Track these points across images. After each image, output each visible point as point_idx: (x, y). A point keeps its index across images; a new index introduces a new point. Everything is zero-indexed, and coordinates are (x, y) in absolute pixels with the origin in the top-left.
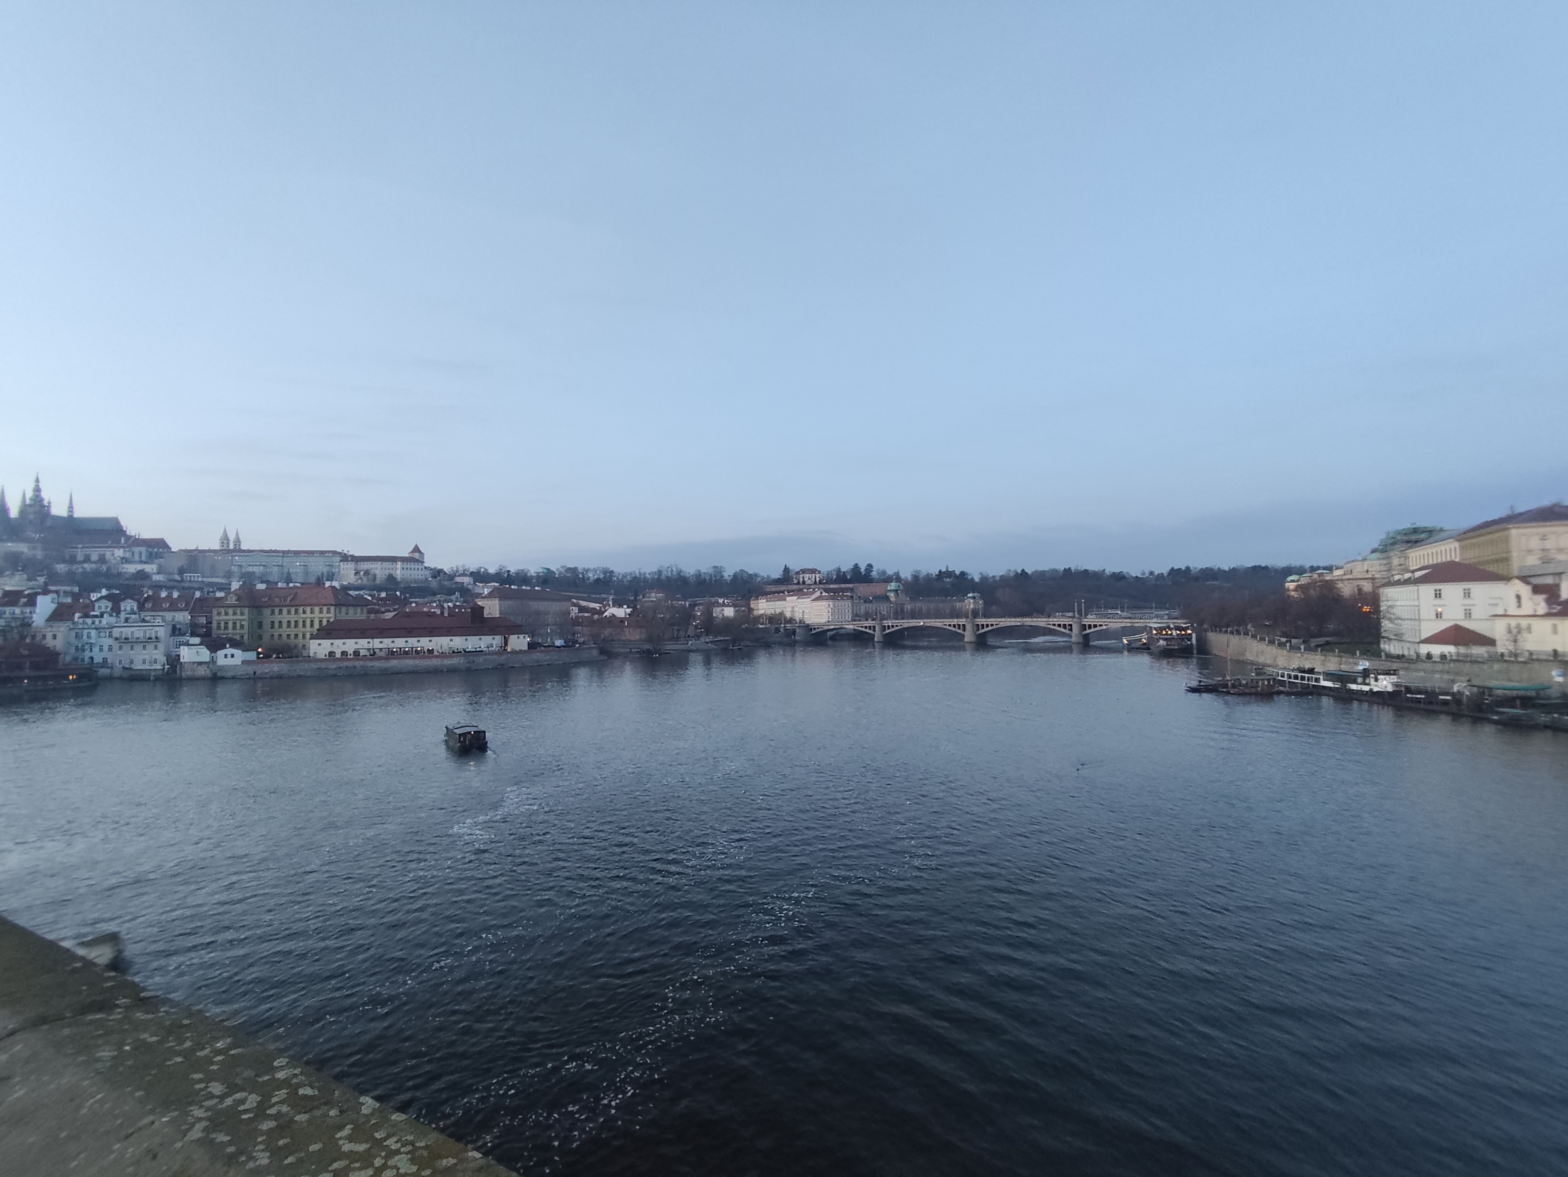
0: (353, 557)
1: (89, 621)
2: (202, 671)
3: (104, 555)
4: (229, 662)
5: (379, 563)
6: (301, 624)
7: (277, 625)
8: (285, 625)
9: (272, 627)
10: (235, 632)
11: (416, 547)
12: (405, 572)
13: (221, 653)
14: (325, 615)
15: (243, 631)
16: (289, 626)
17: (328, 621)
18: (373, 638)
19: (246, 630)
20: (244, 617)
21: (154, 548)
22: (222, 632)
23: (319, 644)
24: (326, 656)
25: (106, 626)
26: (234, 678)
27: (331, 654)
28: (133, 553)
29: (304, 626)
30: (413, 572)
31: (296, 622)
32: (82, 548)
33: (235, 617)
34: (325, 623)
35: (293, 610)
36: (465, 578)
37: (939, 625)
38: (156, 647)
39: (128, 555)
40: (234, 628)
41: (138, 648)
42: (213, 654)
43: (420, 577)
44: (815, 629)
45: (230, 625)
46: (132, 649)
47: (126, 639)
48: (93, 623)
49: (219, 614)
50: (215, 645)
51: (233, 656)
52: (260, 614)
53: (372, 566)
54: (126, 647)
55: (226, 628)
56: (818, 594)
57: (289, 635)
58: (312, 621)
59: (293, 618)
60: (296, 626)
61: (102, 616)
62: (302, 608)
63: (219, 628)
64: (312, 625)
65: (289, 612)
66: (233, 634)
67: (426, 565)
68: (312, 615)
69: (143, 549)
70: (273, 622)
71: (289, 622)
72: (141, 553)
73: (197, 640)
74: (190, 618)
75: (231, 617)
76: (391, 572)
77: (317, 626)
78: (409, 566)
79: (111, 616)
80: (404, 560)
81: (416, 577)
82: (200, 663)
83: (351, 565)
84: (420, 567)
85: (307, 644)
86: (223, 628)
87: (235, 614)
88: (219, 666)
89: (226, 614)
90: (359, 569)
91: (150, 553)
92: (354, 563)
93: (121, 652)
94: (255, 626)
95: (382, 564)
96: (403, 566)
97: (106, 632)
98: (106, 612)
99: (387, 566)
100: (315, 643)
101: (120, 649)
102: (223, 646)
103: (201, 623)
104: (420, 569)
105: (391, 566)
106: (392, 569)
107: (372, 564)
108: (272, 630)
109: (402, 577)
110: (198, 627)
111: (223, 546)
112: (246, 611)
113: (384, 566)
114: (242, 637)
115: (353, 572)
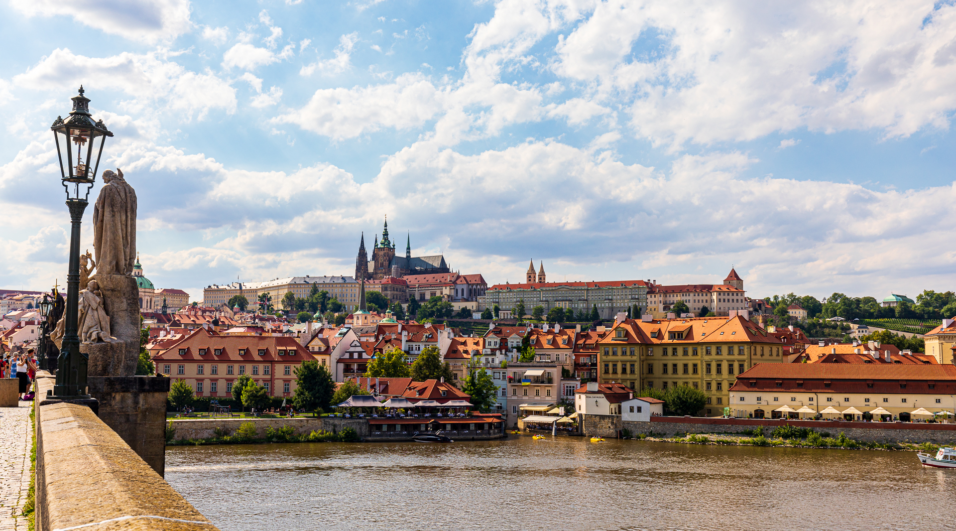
0: (659, 286)
1: (483, 359)
2: (605, 428)
3: (435, 294)
4: (635, 417)
5: (692, 294)
6: (702, 369)
7: (670, 369)
8: (680, 369)
9: (665, 371)
10: (624, 377)
11: (733, 271)
12: (722, 304)
13: (625, 405)
14: (736, 356)
15: (633, 377)
16: (686, 371)
17: (741, 366)
18: (815, 393)
19: (637, 376)
20: (634, 358)
21: (473, 284)
22: (611, 376)
23: (742, 399)
24: (751, 415)
25: (499, 366)
27: (759, 413)
28: (457, 290)
29: (709, 371)
30: (731, 305)
31: (695, 365)
32: (418, 287)
33: (625, 358)
36: (797, 311)
39: (453, 293)
40: (624, 371)
41: (531, 392)
42: (615, 406)
45: (619, 368)
47: (519, 381)
48: (486, 361)
49: (606, 353)
50: (617, 395)
51: (639, 409)
52: (651, 354)
53: (684, 298)
54: (519, 392)
55: (615, 372)
58: (719, 366)
59: (690, 360)
60: (695, 371)
62: (704, 347)
63: (607, 372)
66: (624, 380)
67: (746, 295)
68: (719, 357)
69: (464, 287)
70: (665, 365)
71: (686, 366)
72: (463, 290)
73: (591, 387)
74: (574, 357)
75: (620, 357)
76: (706, 305)
78: (726, 297)
79: (502, 353)
80: (719, 289)
82: (603, 417)
83: (659, 298)
84: (739, 298)
85: (724, 399)
86: (611, 371)
87: (624, 353)
88: (624, 422)
89: (614, 354)
90: (668, 302)
91: (470, 291)
92: (662, 295)
93: (515, 398)
94: (646, 370)
95: (695, 295)
96: (720, 297)
97: (500, 373)
98: (496, 349)
99: (701, 298)
100: (734, 397)
101: (515, 394)
102: (626, 397)
103: (585, 365)
104: (740, 301)
105: (705, 298)
106: (707, 301)
107: (683, 296)
108: (665, 376)
109: (719, 311)
110: (582, 369)
111: (530, 280)
112: (636, 350)
113: (697, 298)
114: (633, 384)
115: (661, 306)
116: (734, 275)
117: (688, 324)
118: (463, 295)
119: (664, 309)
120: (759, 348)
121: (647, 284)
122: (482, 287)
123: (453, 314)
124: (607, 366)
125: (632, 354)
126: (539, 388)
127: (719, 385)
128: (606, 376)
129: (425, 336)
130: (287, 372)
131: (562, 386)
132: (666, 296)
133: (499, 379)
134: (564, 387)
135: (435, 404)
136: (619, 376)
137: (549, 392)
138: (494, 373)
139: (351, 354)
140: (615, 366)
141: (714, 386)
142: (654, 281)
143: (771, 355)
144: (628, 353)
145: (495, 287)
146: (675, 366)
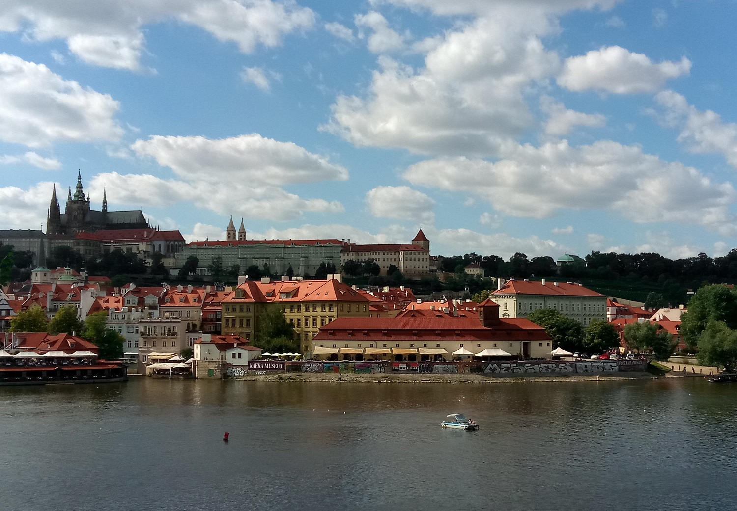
0: (353, 245)
1: (120, 316)
2: (213, 371)
3: (131, 249)
4: (237, 362)
5: (381, 253)
6: (302, 323)
12: (409, 263)
13: (229, 353)
14: (327, 313)
15: (248, 329)
19: (251, 329)
20: (250, 314)
21: (171, 241)
23: (322, 346)
24: (328, 358)
25: (133, 322)
27: (335, 356)
28: (154, 245)
30: (417, 263)
31: (298, 320)
32: (113, 243)
33: (242, 314)
34: (327, 322)
35: (296, 306)
36: (475, 269)
39: (150, 249)
40: (241, 325)
41: (159, 344)
42: (222, 353)
43: (425, 268)
46: (154, 344)
50: (224, 344)
51: (240, 356)
53: (375, 257)
54: (150, 344)
55: (234, 326)
58: (314, 320)
60: (299, 325)
61: (130, 311)
62: (304, 305)
64: (314, 324)
66: (241, 332)
68: (314, 314)
69: (162, 243)
71: (292, 320)
72: (160, 246)
73: (207, 337)
74: (201, 314)
75: (238, 313)
76: (395, 264)
77: (319, 325)
78: (413, 256)
79: (137, 311)
80: (406, 248)
81: (421, 268)
83: (352, 256)
84: (425, 257)
85: (310, 346)
86: (230, 325)
87: (241, 310)
90: (360, 261)
91: (168, 247)
92: (354, 254)
93: (145, 348)
95: (384, 254)
96: (406, 256)
97: (133, 327)
98: (133, 307)
99: (389, 256)
100: (317, 344)
101: (145, 345)
102: (231, 346)
103: (212, 320)
104: (425, 260)
105: (393, 257)
106: (395, 261)
107: (373, 254)
109: (405, 269)
110: (209, 324)
111: (229, 237)
112: (252, 306)
113: (386, 256)
114: (248, 335)
116: (421, 236)
117: (296, 286)
118: (160, 251)
120: (346, 306)
121: (341, 242)
122: (180, 243)
124: (227, 321)
125: (248, 311)
126: (165, 340)
129: (69, 296)
131: (187, 338)
132: (358, 255)
133: (133, 332)
134: (188, 339)
135: (61, 354)
136: (238, 329)
137: (173, 343)
138: (128, 327)
140: (234, 321)
141: (310, 336)
142: (349, 240)
144: (245, 310)
145: (193, 243)
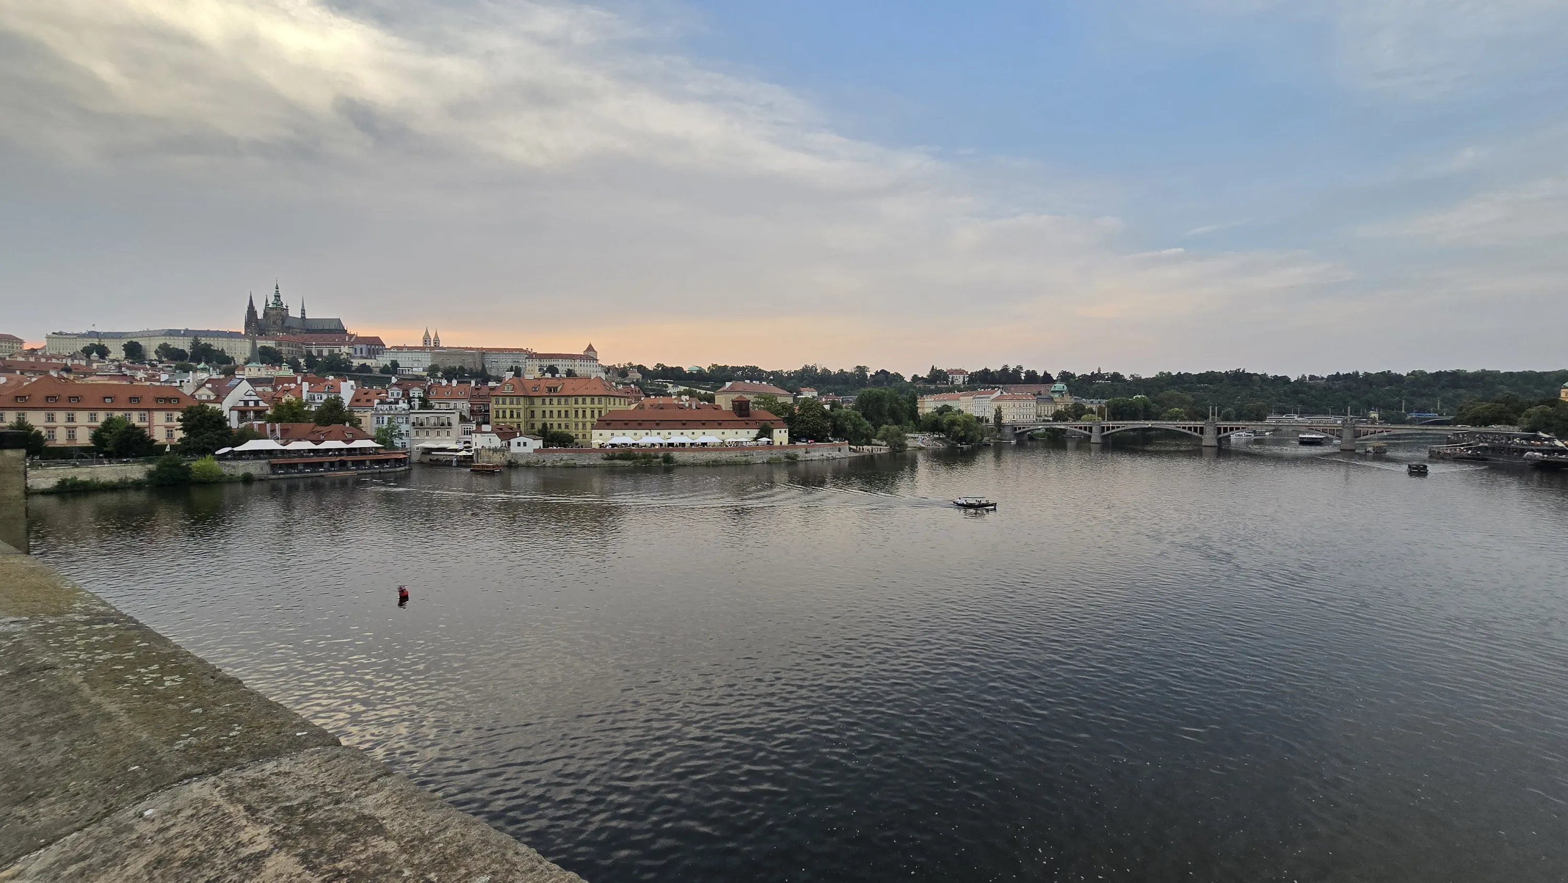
0: (535, 353)
1: (387, 406)
2: (497, 459)
3: (334, 351)
4: (522, 449)
5: (560, 360)
6: (572, 414)
7: (548, 414)
8: (555, 414)
9: (544, 416)
10: (512, 420)
12: (582, 368)
13: (514, 442)
14: (596, 405)
17: (600, 412)
18: (650, 429)
19: (522, 419)
20: (520, 406)
21: (372, 345)
22: (501, 420)
24: (608, 446)
25: (403, 413)
26: (528, 466)
27: (613, 445)
28: (355, 349)
29: (577, 416)
30: (589, 369)
31: (566, 412)
32: (315, 346)
33: (512, 406)
34: (597, 413)
35: (563, 400)
36: (635, 375)
37: (1172, 427)
38: (448, 432)
39: (351, 351)
40: (512, 416)
41: (433, 433)
42: (505, 443)
43: (595, 374)
44: (1020, 428)
45: (508, 414)
46: (427, 434)
47: (421, 424)
48: (391, 409)
49: (497, 403)
50: (506, 434)
52: (533, 403)
54: (422, 434)
55: (504, 417)
56: (998, 393)
57: (560, 425)
58: (584, 411)
59: (563, 408)
60: (566, 416)
62: (573, 398)
63: (497, 417)
65: (559, 403)
69: (364, 347)
70: (544, 412)
71: (559, 412)
72: (361, 349)
73: (486, 428)
74: (469, 406)
75: (507, 406)
77: (588, 416)
78: (586, 363)
80: (580, 357)
81: (593, 374)
82: (495, 450)
83: (537, 362)
86: (501, 416)
87: (512, 403)
88: (512, 454)
89: (504, 403)
90: (543, 366)
91: (369, 350)
92: (538, 360)
93: (418, 438)
94: (529, 415)
95: (563, 361)
96: (580, 363)
97: (403, 418)
98: (400, 399)
99: (567, 363)
100: (595, 433)
101: (417, 434)
102: (513, 436)
103: (479, 411)
104: (595, 367)
105: (570, 363)
106: (571, 366)
107: (555, 361)
108: (544, 419)
109: (580, 372)
110: (477, 415)
111: (425, 344)
112: (522, 399)
114: (519, 426)
115: (538, 368)
116: (590, 348)
117: (561, 382)
118: (361, 353)
119: (540, 370)
120: (612, 399)
121: (526, 351)
122: (380, 347)
123: (353, 369)
124: (497, 412)
125: (518, 403)
127: (584, 425)
128: (498, 420)
129: (327, 388)
130: (169, 419)
131: (460, 428)
132: (541, 361)
133: (403, 423)
134: (462, 429)
135: (339, 445)
136: (508, 419)
139: (246, 403)
140: (504, 412)
141: (580, 425)
142: (531, 349)
143: (620, 404)
144: (515, 402)
145: (393, 348)
146: (551, 412)
